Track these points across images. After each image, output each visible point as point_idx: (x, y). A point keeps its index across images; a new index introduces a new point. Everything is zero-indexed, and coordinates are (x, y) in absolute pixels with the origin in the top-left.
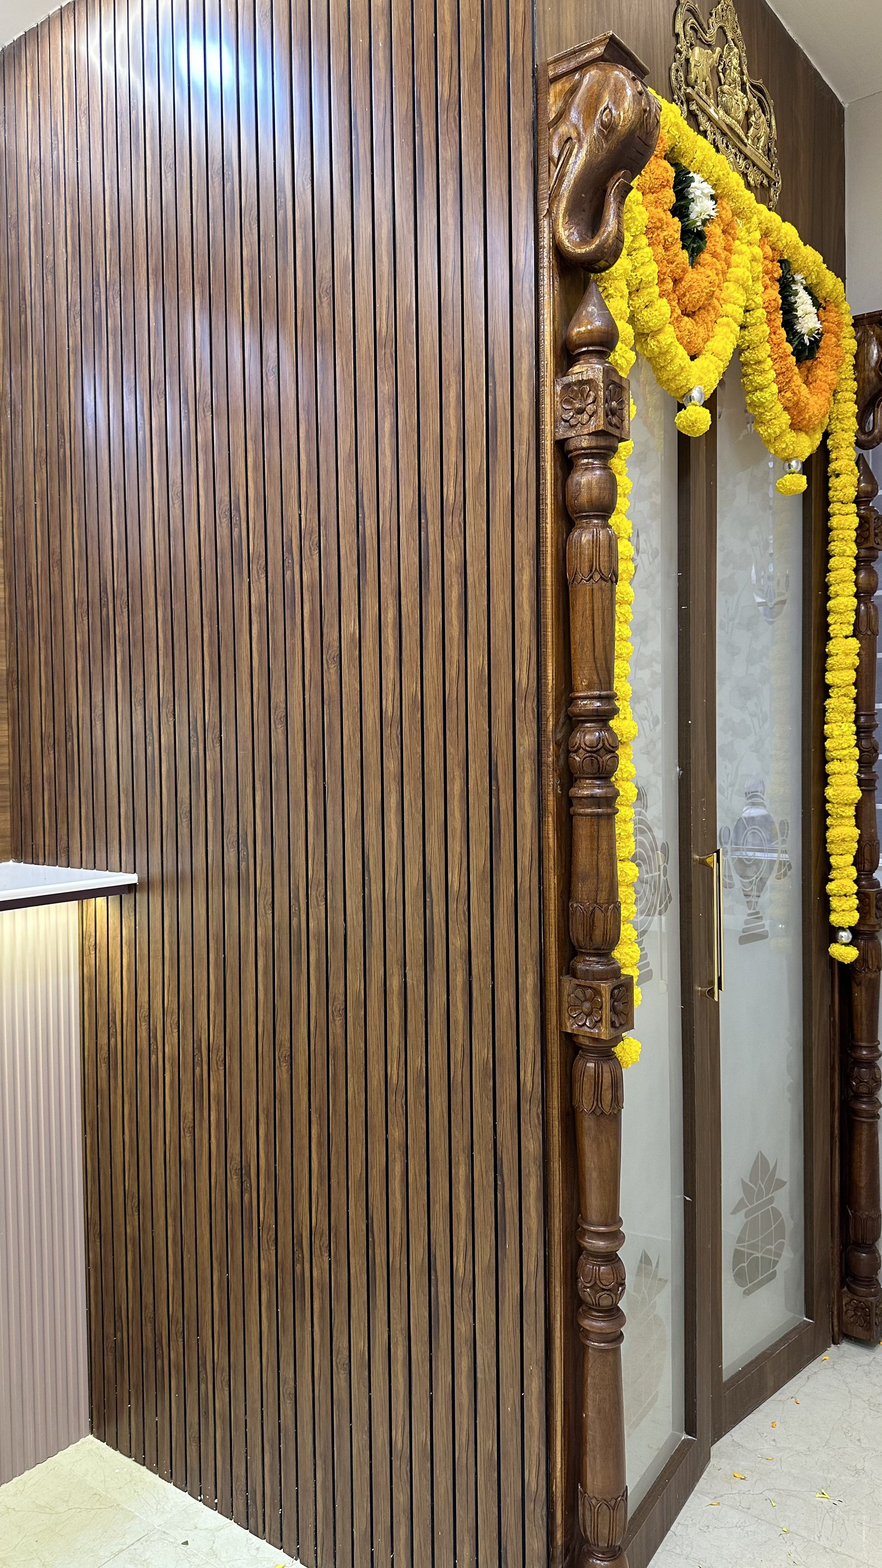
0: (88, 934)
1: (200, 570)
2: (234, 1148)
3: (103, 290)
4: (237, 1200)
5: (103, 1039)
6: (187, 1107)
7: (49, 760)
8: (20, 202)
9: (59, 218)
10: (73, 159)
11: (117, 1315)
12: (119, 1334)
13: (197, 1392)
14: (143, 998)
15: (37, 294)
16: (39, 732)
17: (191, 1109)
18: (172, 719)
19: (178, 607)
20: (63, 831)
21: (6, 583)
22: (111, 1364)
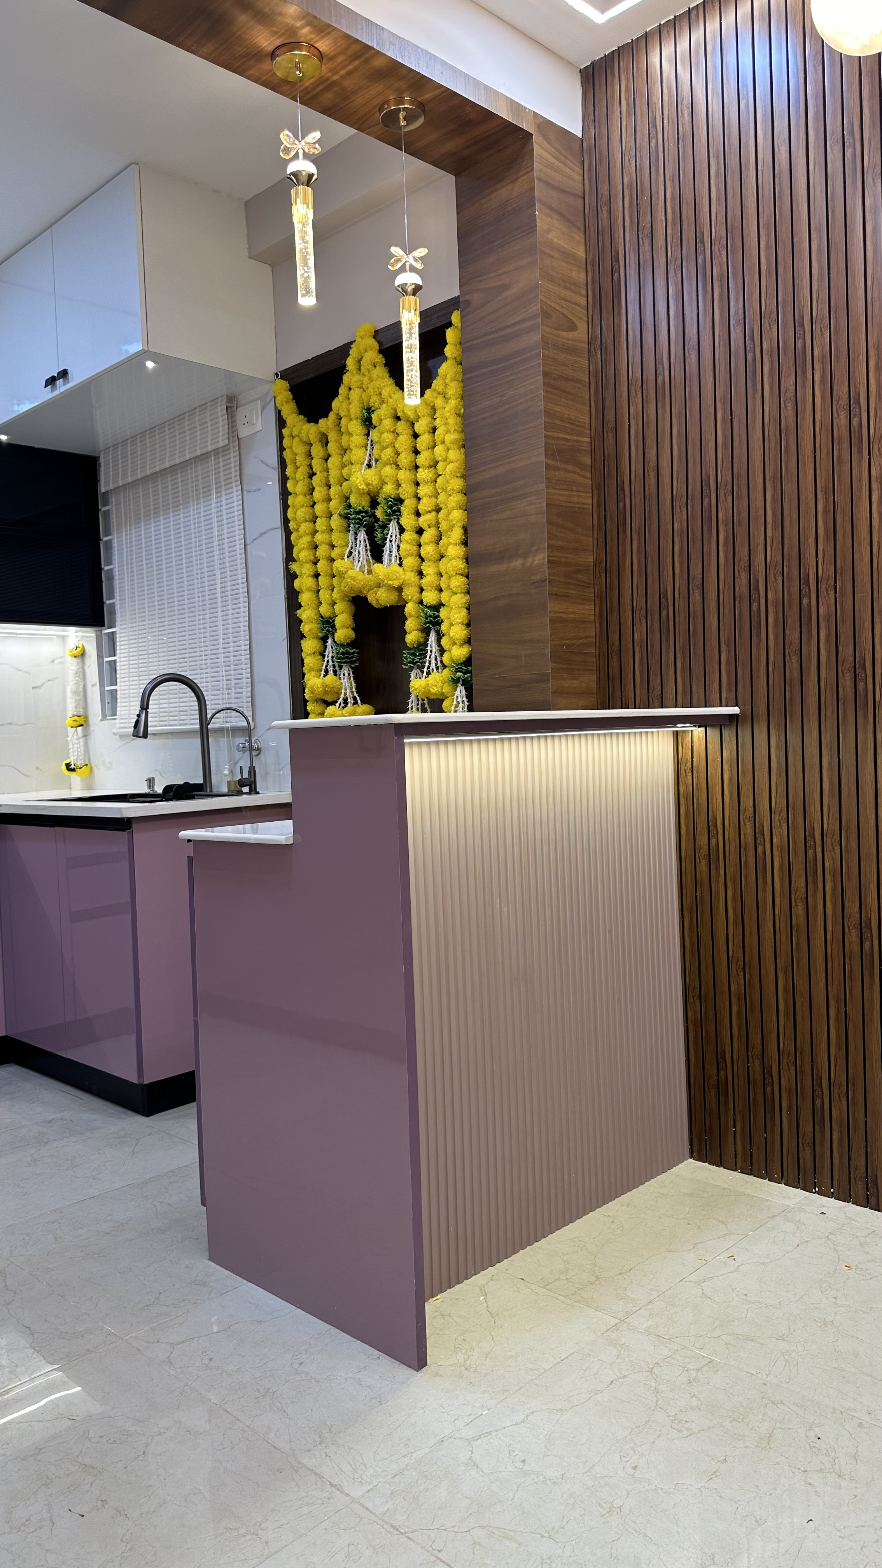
0: (684, 760)
1: (815, 456)
2: (853, 908)
3: (708, 245)
4: (856, 948)
5: (703, 841)
6: (799, 883)
7: (641, 627)
8: (612, 184)
9: (658, 193)
10: (674, 145)
11: (720, 1058)
12: (722, 1074)
13: (811, 1107)
14: (747, 803)
15: (632, 255)
16: (630, 607)
17: (803, 884)
18: (780, 578)
19: (790, 488)
20: (656, 682)
21: (595, 492)
22: (714, 1098)
